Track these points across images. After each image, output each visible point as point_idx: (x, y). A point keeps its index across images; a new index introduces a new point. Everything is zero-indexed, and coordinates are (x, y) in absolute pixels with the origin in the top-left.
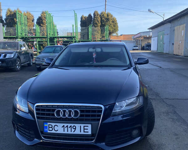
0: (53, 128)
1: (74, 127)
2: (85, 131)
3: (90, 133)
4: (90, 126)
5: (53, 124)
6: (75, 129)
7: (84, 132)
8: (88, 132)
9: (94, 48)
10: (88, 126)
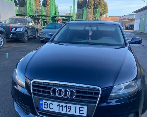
0: (48, 105)
1: (69, 108)
2: (81, 112)
3: (85, 115)
4: (86, 108)
5: (49, 102)
6: (70, 109)
7: (79, 113)
8: (83, 114)
9: (90, 27)
10: (83, 108)
